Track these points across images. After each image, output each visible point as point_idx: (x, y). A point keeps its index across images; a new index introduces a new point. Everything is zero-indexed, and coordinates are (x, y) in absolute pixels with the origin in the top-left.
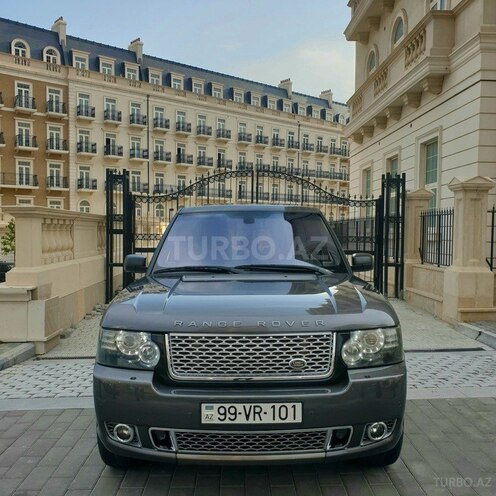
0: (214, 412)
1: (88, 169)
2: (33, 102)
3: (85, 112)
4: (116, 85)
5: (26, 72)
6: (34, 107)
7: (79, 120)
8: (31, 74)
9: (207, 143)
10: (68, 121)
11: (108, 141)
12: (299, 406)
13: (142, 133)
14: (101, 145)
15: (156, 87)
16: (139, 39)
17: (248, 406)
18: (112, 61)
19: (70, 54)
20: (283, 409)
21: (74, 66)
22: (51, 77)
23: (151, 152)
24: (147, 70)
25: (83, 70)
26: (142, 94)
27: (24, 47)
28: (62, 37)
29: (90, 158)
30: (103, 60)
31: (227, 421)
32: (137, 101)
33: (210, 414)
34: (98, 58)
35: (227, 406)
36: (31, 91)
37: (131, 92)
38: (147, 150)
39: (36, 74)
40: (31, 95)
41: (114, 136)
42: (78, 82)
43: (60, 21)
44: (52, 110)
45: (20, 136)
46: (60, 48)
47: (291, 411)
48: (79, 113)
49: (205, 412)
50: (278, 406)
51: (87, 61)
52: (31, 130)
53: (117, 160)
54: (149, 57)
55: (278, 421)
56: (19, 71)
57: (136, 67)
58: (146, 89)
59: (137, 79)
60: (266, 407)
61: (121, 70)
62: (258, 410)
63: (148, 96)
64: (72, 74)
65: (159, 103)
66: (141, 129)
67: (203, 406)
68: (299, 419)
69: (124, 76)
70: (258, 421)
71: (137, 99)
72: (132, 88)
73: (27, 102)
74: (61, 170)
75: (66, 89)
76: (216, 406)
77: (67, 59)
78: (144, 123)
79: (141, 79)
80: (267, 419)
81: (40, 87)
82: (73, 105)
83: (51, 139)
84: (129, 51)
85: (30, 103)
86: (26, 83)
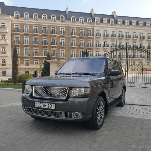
0: (37, 104)
1: (99, 52)
3: (98, 35)
4: (107, 26)
5: (83, 26)
6: (84, 35)
7: (96, 38)
8: (84, 26)
9: (136, 41)
10: (93, 38)
11: (105, 43)
12: (54, 105)
13: (115, 40)
14: (102, 44)
15: (120, 25)
16: (115, 11)
17: (43, 103)
18: (106, 19)
19: (95, 19)
20: (51, 105)
21: (96, 22)
22: (89, 26)
23: (117, 45)
24: (117, 20)
25: (98, 23)
26: (115, 28)
27: (82, 19)
28: (93, 14)
29: (99, 48)
30: (104, 19)
31: (39, 107)
32: (113, 30)
33: (36, 105)
34: (102, 19)
35: (39, 103)
36: (84, 31)
37: (112, 28)
38: (116, 45)
39: (85, 26)
40: (84, 32)
41: (106, 41)
42: (96, 26)
43: (92, 10)
44: (89, 36)
45: (81, 44)
46: (92, 18)
47: (52, 106)
48: (96, 36)
49: (35, 104)
50: (50, 104)
51: (99, 20)
52: (84, 42)
53: (107, 49)
54: (118, 16)
55: (49, 108)
56: (81, 26)
57: (114, 20)
58: (116, 26)
59: (114, 23)
60: (47, 104)
61: (109, 21)
62: (45, 105)
63: (117, 28)
64: (95, 24)
65: (120, 30)
66: (115, 39)
67: (35, 102)
68: (54, 108)
69: (110, 23)
70: (45, 108)
71: (113, 29)
72: (112, 26)
73: (83, 34)
74: (91, 52)
75: (93, 29)
76: (38, 103)
77: (94, 20)
78: (116, 37)
79: (115, 23)
80: (47, 107)
81: (86, 29)
82: (95, 33)
83: (89, 44)
84: (112, 15)
85: (84, 34)
86: (83, 29)
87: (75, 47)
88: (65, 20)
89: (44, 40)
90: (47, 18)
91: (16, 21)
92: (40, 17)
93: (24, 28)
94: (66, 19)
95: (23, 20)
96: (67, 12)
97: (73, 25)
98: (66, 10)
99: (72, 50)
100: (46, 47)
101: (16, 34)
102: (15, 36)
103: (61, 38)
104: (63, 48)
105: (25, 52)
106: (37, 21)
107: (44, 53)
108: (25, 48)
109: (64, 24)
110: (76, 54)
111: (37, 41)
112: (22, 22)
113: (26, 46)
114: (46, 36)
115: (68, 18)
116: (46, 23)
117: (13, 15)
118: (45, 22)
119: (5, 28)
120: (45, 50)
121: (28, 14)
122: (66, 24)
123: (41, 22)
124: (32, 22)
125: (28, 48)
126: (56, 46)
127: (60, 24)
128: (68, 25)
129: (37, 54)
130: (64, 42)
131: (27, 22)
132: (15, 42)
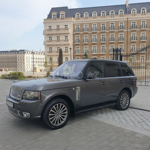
2: (146, 26)
5: (145, 17)
6: (146, 28)
12: (13, 104)
36: (146, 23)
39: (148, 17)
45: (142, 37)
52: (145, 35)
85: (145, 26)
86: (144, 21)
87: (135, 41)
88: (124, 14)
89: (102, 37)
90: (105, 15)
91: (77, 22)
92: (99, 15)
93: (84, 28)
94: (126, 13)
95: (83, 20)
96: (127, 5)
97: (133, 18)
98: (126, 3)
99: (132, 44)
100: (104, 44)
101: (76, 34)
102: (76, 36)
103: (120, 33)
104: (122, 43)
105: (84, 50)
106: (96, 19)
107: (102, 50)
108: (84, 46)
109: (123, 19)
110: (136, 49)
111: (95, 39)
112: (82, 21)
113: (85, 44)
114: (104, 32)
115: (127, 11)
116: (105, 20)
117: (74, 16)
118: (103, 19)
119: (67, 29)
120: (103, 47)
121: (88, 14)
122: (125, 18)
123: (100, 19)
124: (91, 21)
125: (87, 46)
126: (114, 42)
127: (119, 19)
128: (128, 19)
129: (95, 51)
130: (123, 37)
131: (87, 21)
132: (76, 41)
